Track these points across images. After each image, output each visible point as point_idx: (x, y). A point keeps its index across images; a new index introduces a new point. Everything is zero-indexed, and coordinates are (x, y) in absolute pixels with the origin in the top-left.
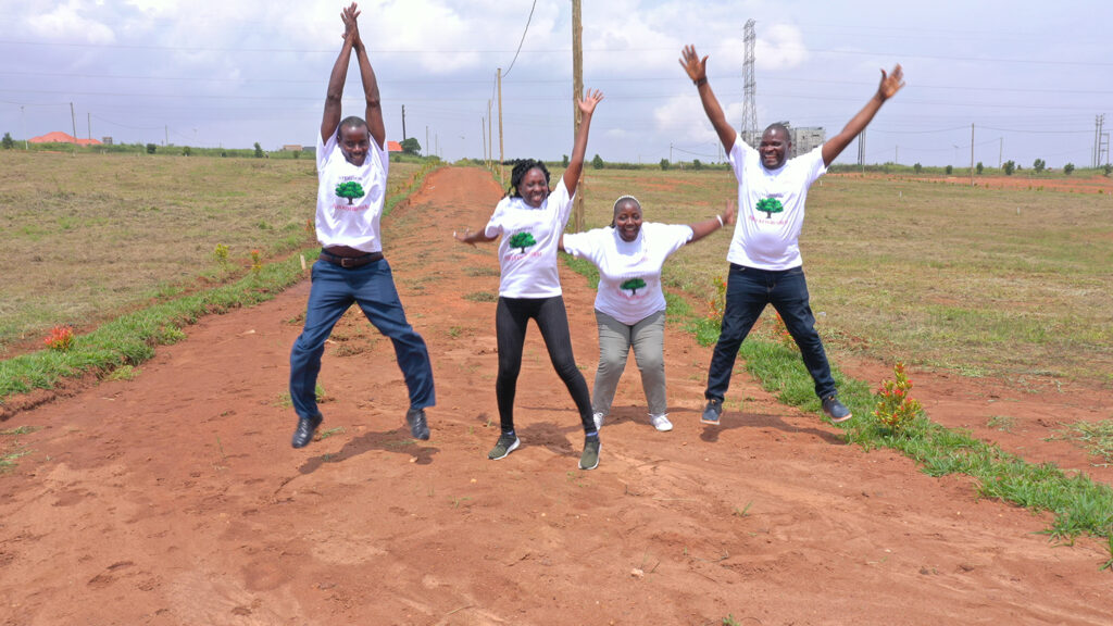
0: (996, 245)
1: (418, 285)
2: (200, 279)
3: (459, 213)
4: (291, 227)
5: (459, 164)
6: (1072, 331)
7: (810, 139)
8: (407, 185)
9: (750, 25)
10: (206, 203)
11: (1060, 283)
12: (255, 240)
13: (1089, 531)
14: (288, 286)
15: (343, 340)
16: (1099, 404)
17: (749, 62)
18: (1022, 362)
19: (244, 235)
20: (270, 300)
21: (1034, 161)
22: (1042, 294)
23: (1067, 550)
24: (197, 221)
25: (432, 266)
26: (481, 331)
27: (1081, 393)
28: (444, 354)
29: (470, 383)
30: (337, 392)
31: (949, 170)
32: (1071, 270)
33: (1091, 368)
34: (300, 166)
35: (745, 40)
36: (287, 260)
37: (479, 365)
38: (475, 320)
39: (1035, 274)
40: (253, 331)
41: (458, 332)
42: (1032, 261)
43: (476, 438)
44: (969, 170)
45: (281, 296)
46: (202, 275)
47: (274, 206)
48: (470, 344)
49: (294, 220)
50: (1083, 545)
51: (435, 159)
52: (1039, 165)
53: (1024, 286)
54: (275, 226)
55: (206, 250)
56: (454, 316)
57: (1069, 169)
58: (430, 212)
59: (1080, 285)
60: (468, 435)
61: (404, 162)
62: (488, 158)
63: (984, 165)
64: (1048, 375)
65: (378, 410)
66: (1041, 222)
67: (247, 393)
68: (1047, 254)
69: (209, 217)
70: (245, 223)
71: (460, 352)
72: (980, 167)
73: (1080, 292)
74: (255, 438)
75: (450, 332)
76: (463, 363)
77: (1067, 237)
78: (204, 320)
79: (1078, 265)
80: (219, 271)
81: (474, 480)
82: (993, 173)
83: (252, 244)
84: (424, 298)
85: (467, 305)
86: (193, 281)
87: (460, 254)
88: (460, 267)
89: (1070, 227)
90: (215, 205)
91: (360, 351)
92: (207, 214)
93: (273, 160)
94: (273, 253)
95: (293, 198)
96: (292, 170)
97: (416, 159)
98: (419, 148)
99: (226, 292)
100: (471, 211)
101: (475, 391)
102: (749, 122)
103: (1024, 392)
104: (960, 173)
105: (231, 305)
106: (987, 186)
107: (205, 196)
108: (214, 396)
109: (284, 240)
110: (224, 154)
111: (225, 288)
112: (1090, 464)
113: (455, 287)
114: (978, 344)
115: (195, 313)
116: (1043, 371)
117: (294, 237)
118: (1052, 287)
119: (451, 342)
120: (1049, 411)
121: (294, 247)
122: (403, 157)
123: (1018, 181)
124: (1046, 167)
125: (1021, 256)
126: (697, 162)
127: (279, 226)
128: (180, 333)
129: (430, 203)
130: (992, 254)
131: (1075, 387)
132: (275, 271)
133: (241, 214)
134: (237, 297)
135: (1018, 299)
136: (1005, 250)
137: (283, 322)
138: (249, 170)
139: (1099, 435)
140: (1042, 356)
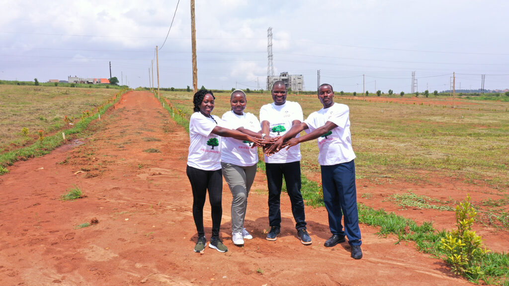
0: (372, 126)
1: (121, 146)
2: (12, 144)
3: (138, 113)
4: (56, 119)
5: (138, 90)
6: (397, 160)
7: (297, 80)
8: (113, 99)
9: (270, 29)
10: (11, 108)
11: (396, 141)
12: (38, 126)
13: (392, 232)
14: (57, 147)
15: (88, 171)
16: (404, 188)
17: (270, 46)
18: (377, 173)
19: (32, 123)
20: (49, 154)
21: (388, 91)
22: (388, 145)
23: (385, 239)
24: (7, 116)
25: (127, 137)
26: (152, 166)
27: (397, 184)
28: (136, 176)
29: (149, 188)
30: (88, 193)
31: (355, 94)
32: (400, 136)
33: (403, 174)
34: (59, 90)
35: (268, 36)
36: (56, 135)
37: (153, 180)
38: (149, 161)
39: (387, 138)
40: (42, 168)
41: (142, 166)
42: (386, 132)
43: (154, 210)
44: (363, 94)
45: (54, 152)
46: (12, 142)
47: (47, 109)
48: (148, 171)
49: (58, 116)
50: (390, 237)
51: (125, 87)
52: (391, 92)
53: (382, 143)
54: (48, 119)
55: (13, 131)
56: (139, 159)
57: (402, 94)
58: (125, 112)
59: (403, 142)
60: (150, 209)
61: (110, 88)
62: (152, 87)
63: (369, 92)
64: (386, 177)
65: (108, 200)
66: (391, 116)
67: (44, 195)
68: (392, 129)
69: (14, 115)
70: (32, 117)
71: (144, 174)
72: (367, 93)
73: (402, 145)
74: (52, 214)
75: (138, 166)
76: (145, 179)
77: (400, 122)
78: (16, 163)
79: (403, 134)
80: (22, 140)
81: (154, 226)
82: (372, 95)
83: (37, 128)
84: (124, 152)
85: (145, 154)
86: (8, 146)
87: (140, 132)
88: (141, 137)
89: (402, 118)
90: (16, 109)
91: (97, 175)
92: (12, 113)
93: (44, 87)
94: (48, 132)
95: (56, 105)
96: (55, 92)
97: (117, 87)
98: (118, 82)
99: (27, 150)
100: (144, 112)
101: (152, 191)
102: (271, 72)
103: (377, 184)
104: (359, 95)
105: (29, 156)
106: (370, 101)
107: (10, 104)
108: (29, 197)
109: (53, 126)
110: (18, 84)
111: (26, 148)
112: (397, 209)
113: (138, 146)
114: (361, 166)
115: (12, 160)
116: (385, 176)
117: (58, 124)
118: (392, 143)
119: (139, 171)
120: (385, 191)
121: (58, 129)
122: (110, 86)
123: (382, 99)
124: (393, 93)
125: (382, 130)
126: (248, 89)
127: (50, 119)
128: (6, 170)
129: (124, 108)
130: (371, 130)
131: (396, 182)
132: (50, 140)
133: (30, 113)
134: (32, 153)
135: (379, 147)
136: (376, 128)
137: (57, 164)
138: (33, 92)
139: (402, 199)
140: (385, 170)
